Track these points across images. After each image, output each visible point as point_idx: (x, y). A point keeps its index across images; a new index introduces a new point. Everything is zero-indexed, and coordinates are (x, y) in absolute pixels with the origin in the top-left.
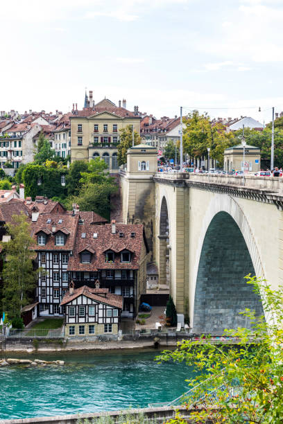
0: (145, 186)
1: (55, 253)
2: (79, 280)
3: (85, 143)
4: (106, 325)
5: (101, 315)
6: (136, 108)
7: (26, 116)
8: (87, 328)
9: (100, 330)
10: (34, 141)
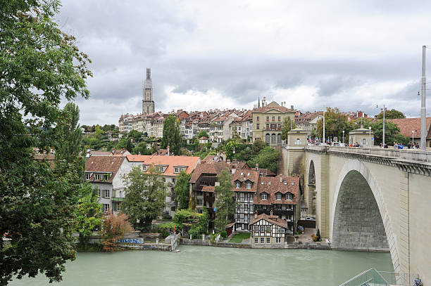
0: (299, 154)
1: (246, 193)
2: (260, 210)
3: (261, 128)
4: (277, 238)
5: (274, 232)
6: (292, 107)
7: (224, 112)
8: (265, 239)
9: (273, 241)
10: (230, 127)
